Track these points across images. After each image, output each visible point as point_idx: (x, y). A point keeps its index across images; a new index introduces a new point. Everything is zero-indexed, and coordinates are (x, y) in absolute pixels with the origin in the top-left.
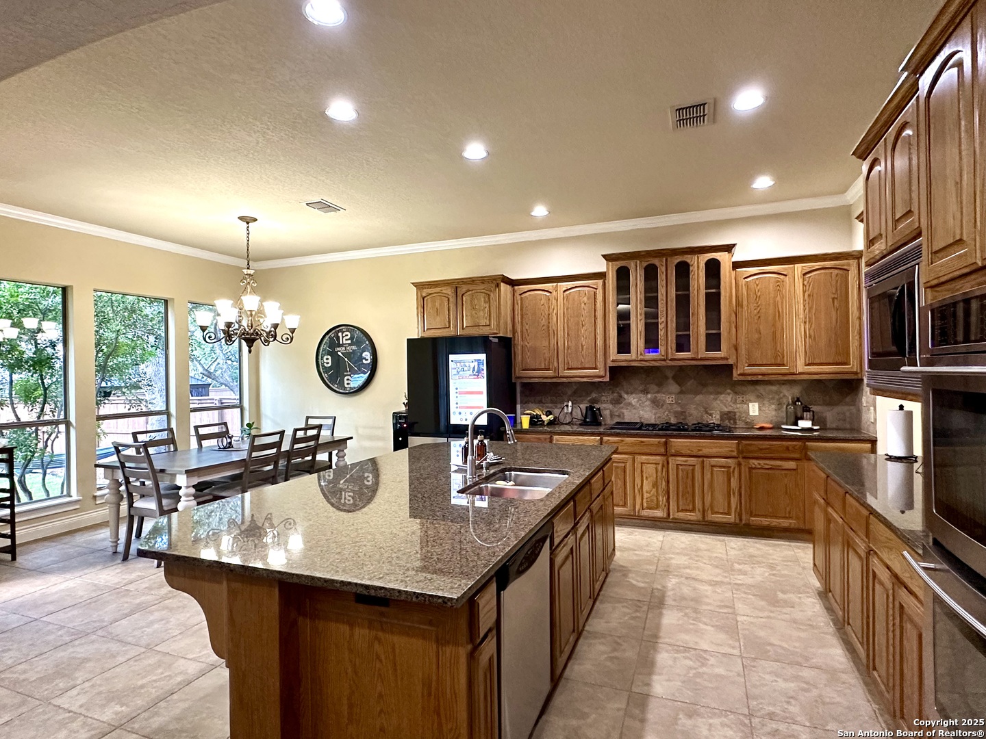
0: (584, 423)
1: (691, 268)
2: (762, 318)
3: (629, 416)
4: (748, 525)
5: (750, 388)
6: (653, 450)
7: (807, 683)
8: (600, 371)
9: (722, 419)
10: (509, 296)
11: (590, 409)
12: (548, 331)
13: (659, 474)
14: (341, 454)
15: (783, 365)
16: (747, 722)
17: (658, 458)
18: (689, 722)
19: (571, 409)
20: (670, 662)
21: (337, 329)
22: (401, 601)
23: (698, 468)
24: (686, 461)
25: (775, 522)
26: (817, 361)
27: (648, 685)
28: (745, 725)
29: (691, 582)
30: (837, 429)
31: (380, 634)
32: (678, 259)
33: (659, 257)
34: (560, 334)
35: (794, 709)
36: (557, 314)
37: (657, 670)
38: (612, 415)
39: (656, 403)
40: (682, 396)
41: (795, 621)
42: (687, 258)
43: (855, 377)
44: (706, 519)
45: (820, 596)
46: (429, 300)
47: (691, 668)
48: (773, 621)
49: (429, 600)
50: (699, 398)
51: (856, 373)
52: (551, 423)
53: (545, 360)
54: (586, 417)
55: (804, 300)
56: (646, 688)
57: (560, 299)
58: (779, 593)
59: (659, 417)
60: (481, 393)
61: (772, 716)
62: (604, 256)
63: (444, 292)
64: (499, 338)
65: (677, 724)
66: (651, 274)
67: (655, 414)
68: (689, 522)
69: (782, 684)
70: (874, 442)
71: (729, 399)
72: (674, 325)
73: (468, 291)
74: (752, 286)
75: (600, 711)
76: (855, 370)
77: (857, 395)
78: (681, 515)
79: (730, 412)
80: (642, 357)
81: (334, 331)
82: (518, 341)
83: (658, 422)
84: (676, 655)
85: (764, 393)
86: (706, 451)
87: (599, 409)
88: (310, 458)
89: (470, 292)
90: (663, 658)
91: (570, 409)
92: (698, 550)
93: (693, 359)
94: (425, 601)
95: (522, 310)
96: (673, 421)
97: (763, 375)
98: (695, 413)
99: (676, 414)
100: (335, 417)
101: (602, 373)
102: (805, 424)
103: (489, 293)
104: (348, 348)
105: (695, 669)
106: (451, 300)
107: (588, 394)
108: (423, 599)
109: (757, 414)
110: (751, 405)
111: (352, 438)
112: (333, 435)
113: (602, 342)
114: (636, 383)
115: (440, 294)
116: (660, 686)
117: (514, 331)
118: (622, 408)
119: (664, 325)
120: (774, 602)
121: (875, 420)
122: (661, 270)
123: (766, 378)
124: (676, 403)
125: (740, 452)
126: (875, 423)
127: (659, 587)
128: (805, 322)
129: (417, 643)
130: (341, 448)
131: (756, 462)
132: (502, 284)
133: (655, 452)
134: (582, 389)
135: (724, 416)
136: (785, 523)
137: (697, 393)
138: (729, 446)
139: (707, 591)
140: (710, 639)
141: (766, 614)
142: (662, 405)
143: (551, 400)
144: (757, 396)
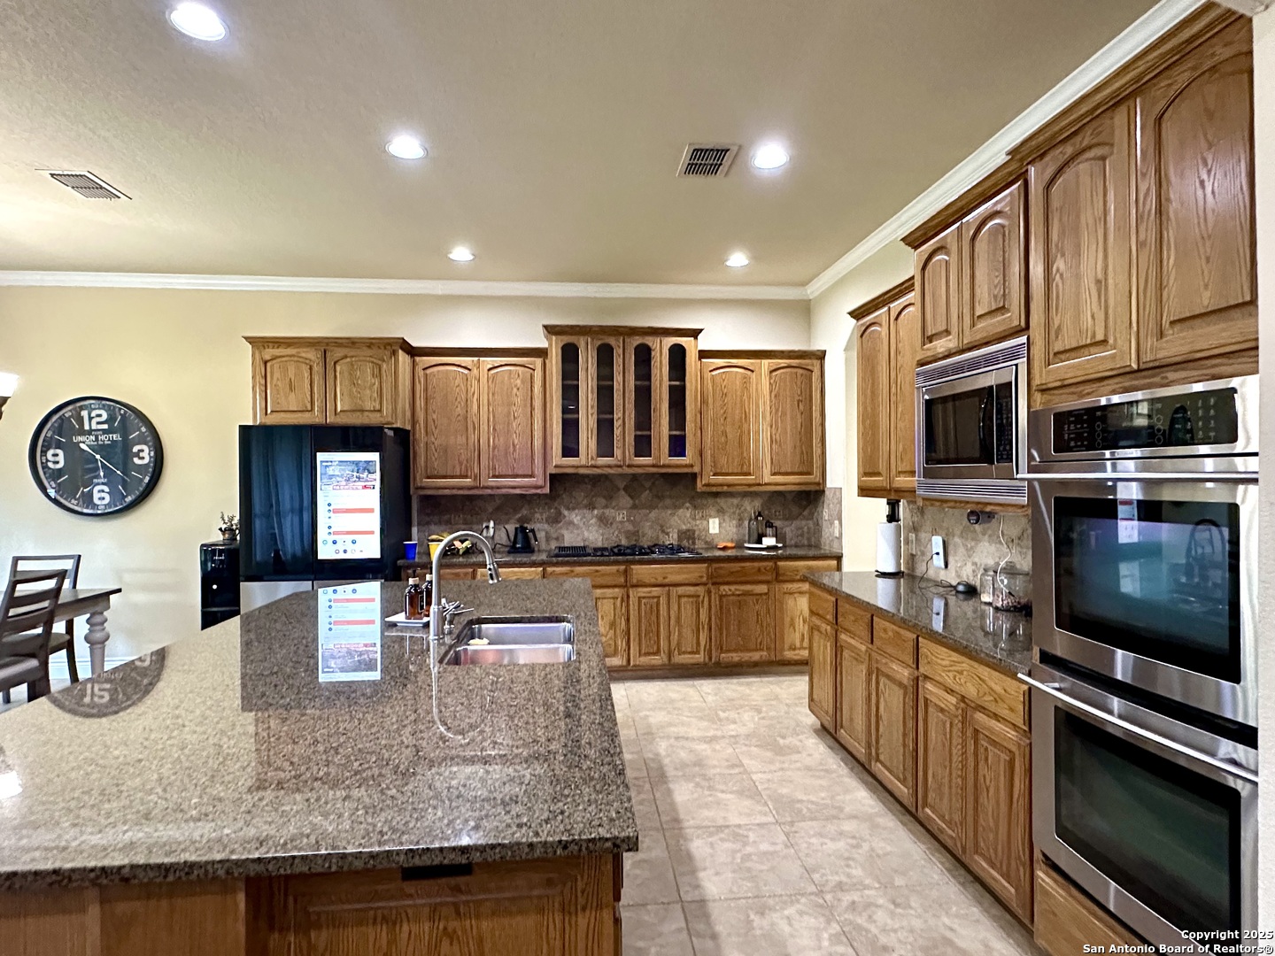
0: (513, 550)
1: (653, 353)
2: (728, 420)
3: (570, 539)
4: (718, 664)
5: (711, 501)
6: (609, 581)
7: (854, 837)
8: (538, 480)
9: (680, 538)
10: (408, 369)
11: (521, 530)
12: (466, 423)
13: (618, 610)
14: (98, 619)
15: (749, 474)
16: (821, 901)
17: (617, 590)
18: (765, 923)
19: (493, 532)
20: (709, 850)
21: (78, 404)
22: (538, 860)
23: (663, 601)
24: (650, 592)
25: (746, 656)
26: (783, 470)
27: (698, 887)
28: (821, 906)
29: (683, 743)
30: (796, 546)
31: (454, 924)
32: (637, 341)
33: (615, 335)
34: (484, 427)
35: (857, 872)
36: (478, 400)
37: (699, 864)
38: (548, 539)
39: (603, 521)
40: (635, 511)
41: (808, 768)
42: (649, 341)
43: (817, 488)
44: (673, 661)
45: (818, 735)
46: (276, 366)
47: (734, 852)
48: (789, 773)
49: (587, 848)
50: (653, 514)
51: (818, 484)
52: (467, 552)
53: (461, 464)
54: (515, 542)
55: (771, 401)
56: (697, 892)
57: (484, 380)
58: (778, 739)
59: (607, 539)
60: (371, 511)
61: (840, 886)
62: (546, 327)
63: (303, 355)
64: (396, 430)
65: (753, 929)
66: (605, 357)
67: (602, 535)
68: (653, 668)
69: (831, 846)
70: (839, 558)
71: (688, 515)
72: (633, 423)
73: (346, 357)
74: (718, 380)
75: (658, 941)
76: (817, 480)
77: (816, 507)
78: (644, 660)
79: (689, 530)
80: (593, 462)
81: (70, 408)
82: (420, 434)
83: (606, 546)
84: (710, 839)
85: (725, 507)
86: (672, 578)
87: (533, 531)
88: (39, 630)
89: (348, 360)
90: (698, 847)
91: (491, 531)
92: (672, 701)
93: (653, 466)
94: (580, 850)
95: (426, 390)
96: (624, 542)
97: (729, 486)
98: (650, 533)
99: (628, 535)
100: (80, 556)
101: (541, 483)
102: (769, 541)
103: (380, 362)
104: (103, 437)
105: (740, 851)
106: (315, 368)
107: (516, 510)
108: (576, 848)
109: (717, 531)
110: (711, 521)
111: (119, 591)
112: (74, 586)
113: (540, 441)
114: (580, 495)
115: (296, 359)
116: (713, 885)
117: (414, 421)
118: (561, 528)
119: (620, 422)
120: (780, 751)
121: (841, 534)
122: (618, 352)
123: (731, 489)
124: (628, 520)
125: (710, 577)
126: (840, 538)
127: (651, 756)
128: (771, 427)
129: (525, 924)
130: (98, 609)
131: (726, 588)
132: (400, 351)
133: (614, 583)
134: (507, 505)
135: (683, 534)
136: (756, 656)
137: (652, 507)
138: (697, 571)
139: (705, 750)
140: (736, 811)
141: (778, 765)
142: (611, 524)
143: (465, 520)
144: (718, 511)
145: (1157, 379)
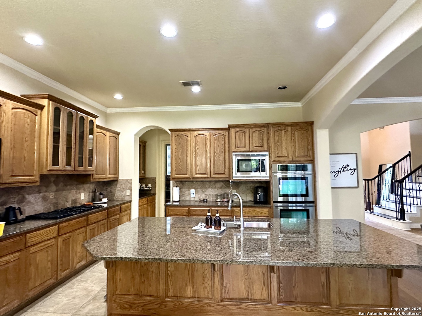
1: (85, 122)
5: (82, 186)
8: (36, 178)
9: (72, 204)
11: (13, 209)
32: (81, 114)
33: (73, 109)
39: (44, 199)
40: (57, 193)
42: (84, 116)
43: (116, 179)
50: (63, 193)
55: (109, 148)
57: (9, 113)
59: (45, 208)
67: (43, 206)
70: (130, 202)
71: (75, 193)
72: (78, 151)
74: (98, 137)
76: (117, 176)
79: (75, 199)
80: (64, 168)
87: (19, 209)
93: (84, 171)
97: (99, 179)
98: (62, 202)
99: (54, 205)
102: (105, 200)
109: (83, 198)
110: (82, 194)
118: (24, 205)
119: (74, 150)
124: (54, 197)
126: (131, 195)
128: (109, 157)
135: (73, 201)
137: (63, 190)
142: (48, 200)
144: (84, 189)
145: (294, 162)
